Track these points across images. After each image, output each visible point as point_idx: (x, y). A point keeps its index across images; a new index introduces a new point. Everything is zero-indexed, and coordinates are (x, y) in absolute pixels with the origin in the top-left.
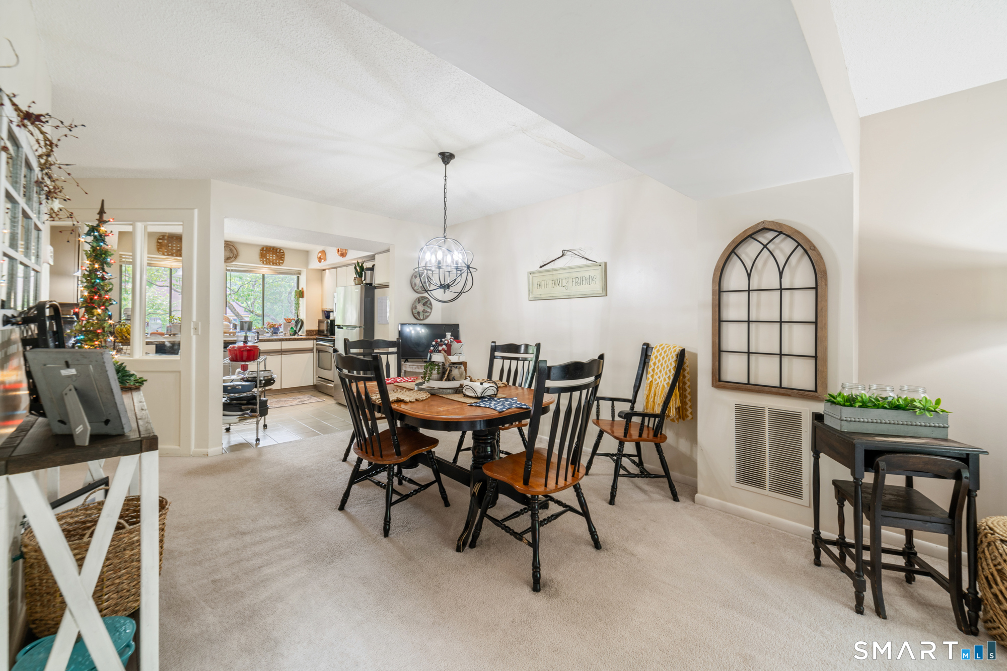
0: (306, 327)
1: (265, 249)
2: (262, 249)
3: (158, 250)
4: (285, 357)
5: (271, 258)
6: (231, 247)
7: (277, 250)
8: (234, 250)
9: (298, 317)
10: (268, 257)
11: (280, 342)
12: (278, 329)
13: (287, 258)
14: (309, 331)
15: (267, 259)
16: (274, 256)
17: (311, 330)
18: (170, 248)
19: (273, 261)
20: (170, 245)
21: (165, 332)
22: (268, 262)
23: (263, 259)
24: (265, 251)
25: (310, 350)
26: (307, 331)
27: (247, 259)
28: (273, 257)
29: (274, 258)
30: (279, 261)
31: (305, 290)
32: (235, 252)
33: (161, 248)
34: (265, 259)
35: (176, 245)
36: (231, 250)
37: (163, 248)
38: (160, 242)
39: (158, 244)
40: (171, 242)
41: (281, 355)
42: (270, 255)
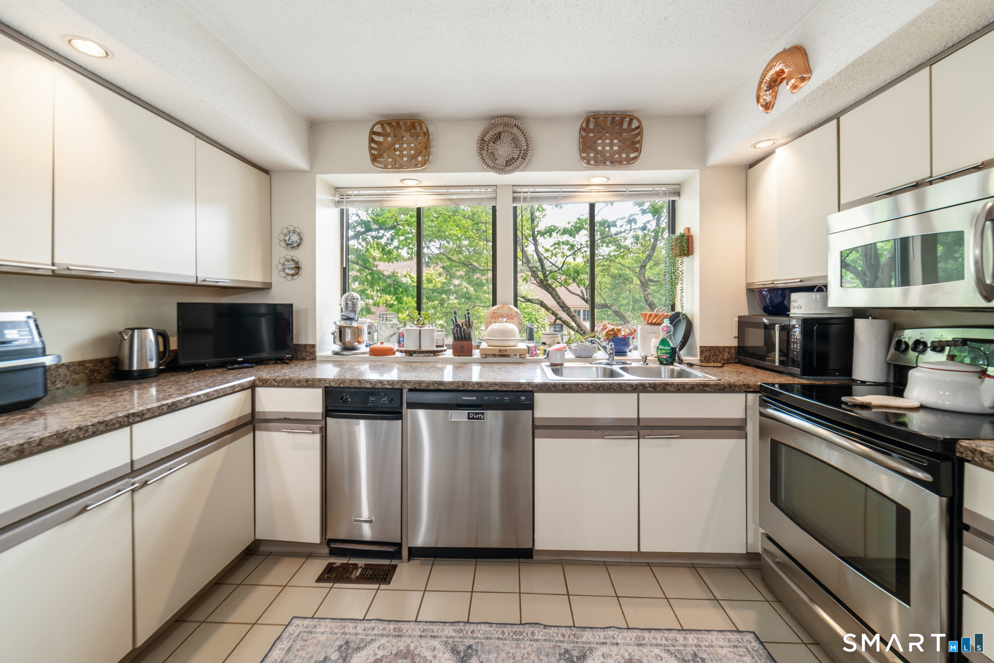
0: (700, 339)
1: (591, 124)
2: (584, 129)
3: (374, 159)
4: (651, 446)
5: (608, 148)
6: (515, 130)
7: (621, 123)
8: (521, 138)
9: (673, 307)
10: (600, 148)
11: (634, 396)
13: (651, 142)
14: (711, 349)
15: (597, 152)
16: (616, 141)
17: (717, 348)
18: (398, 153)
19: (612, 156)
20: (397, 146)
22: (601, 161)
23: (588, 155)
24: (592, 131)
25: (736, 429)
26: (703, 350)
28: (611, 145)
29: (616, 148)
30: (628, 155)
31: (695, 232)
32: (523, 143)
33: (380, 156)
34: (592, 155)
35: (408, 145)
36: (515, 140)
37: (385, 155)
38: (376, 138)
39: (373, 145)
40: (398, 138)
41: (639, 438)
42: (604, 142)
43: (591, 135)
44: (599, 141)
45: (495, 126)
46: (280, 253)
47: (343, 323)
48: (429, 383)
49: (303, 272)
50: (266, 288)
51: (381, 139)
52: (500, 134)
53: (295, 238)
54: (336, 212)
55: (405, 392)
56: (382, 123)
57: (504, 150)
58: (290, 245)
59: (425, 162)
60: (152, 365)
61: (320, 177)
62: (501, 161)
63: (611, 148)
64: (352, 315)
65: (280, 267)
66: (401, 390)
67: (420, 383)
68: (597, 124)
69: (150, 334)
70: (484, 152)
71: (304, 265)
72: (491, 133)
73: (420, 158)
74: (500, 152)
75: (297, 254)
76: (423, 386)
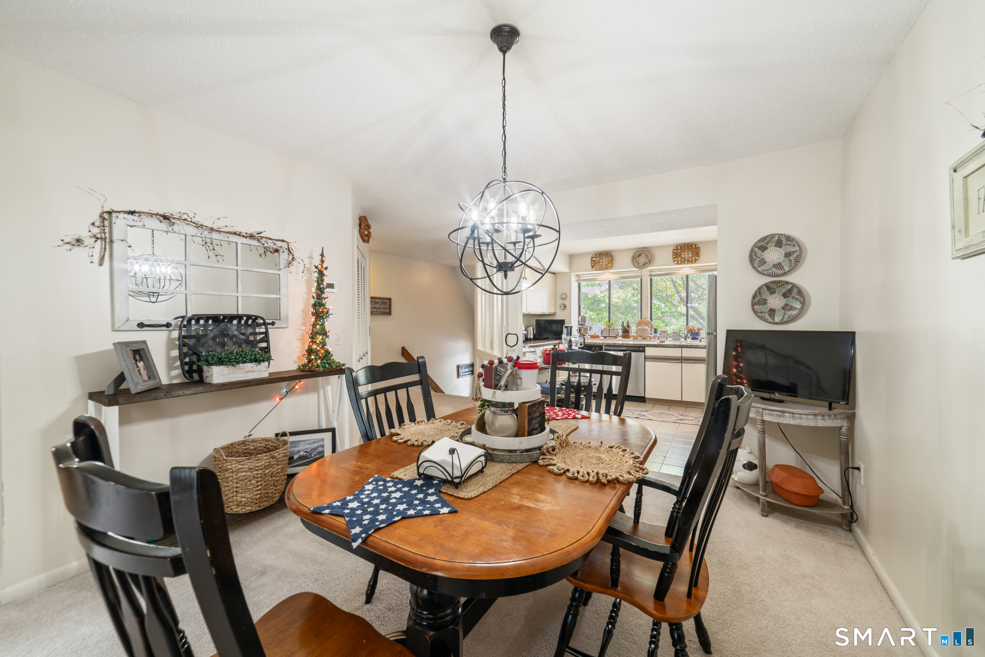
1: (679, 248)
2: (676, 249)
3: (592, 267)
4: (686, 366)
5: (686, 256)
6: (646, 252)
7: (692, 246)
8: (649, 255)
10: (683, 256)
11: (680, 349)
12: (698, 334)
13: (703, 253)
15: (682, 258)
16: (690, 253)
18: (601, 264)
19: (688, 259)
20: (601, 262)
21: (599, 334)
22: (684, 261)
23: (678, 259)
24: (679, 250)
27: (663, 262)
28: (688, 254)
29: (690, 256)
30: (695, 258)
32: (650, 257)
33: (595, 265)
34: (679, 259)
35: (605, 261)
36: (646, 256)
37: (596, 265)
38: (593, 259)
39: (592, 262)
40: (601, 258)
41: (682, 363)
42: (685, 253)
43: (679, 251)
44: (683, 253)
45: (638, 251)
46: (559, 302)
47: (580, 326)
48: (611, 344)
49: (567, 308)
50: (554, 314)
51: (595, 259)
52: (641, 254)
53: (564, 296)
54: (577, 283)
55: (604, 346)
56: (595, 254)
57: (642, 260)
58: (562, 299)
59: (611, 267)
60: (532, 337)
61: (572, 274)
62: (641, 264)
63: (688, 256)
64: (583, 323)
65: (559, 307)
66: (602, 345)
67: (608, 343)
68: (681, 248)
69: (531, 327)
70: (634, 262)
71: (567, 306)
72: (637, 254)
73: (609, 265)
74: (641, 261)
75: (566, 302)
76: (609, 344)
